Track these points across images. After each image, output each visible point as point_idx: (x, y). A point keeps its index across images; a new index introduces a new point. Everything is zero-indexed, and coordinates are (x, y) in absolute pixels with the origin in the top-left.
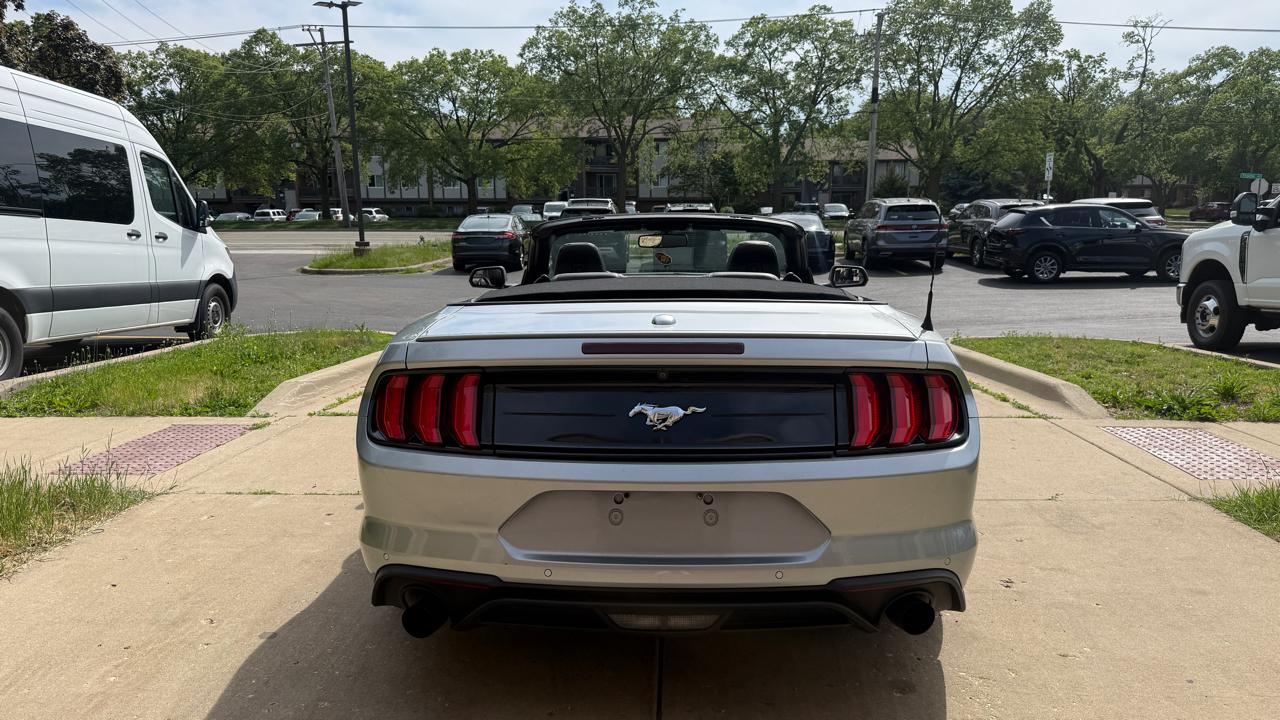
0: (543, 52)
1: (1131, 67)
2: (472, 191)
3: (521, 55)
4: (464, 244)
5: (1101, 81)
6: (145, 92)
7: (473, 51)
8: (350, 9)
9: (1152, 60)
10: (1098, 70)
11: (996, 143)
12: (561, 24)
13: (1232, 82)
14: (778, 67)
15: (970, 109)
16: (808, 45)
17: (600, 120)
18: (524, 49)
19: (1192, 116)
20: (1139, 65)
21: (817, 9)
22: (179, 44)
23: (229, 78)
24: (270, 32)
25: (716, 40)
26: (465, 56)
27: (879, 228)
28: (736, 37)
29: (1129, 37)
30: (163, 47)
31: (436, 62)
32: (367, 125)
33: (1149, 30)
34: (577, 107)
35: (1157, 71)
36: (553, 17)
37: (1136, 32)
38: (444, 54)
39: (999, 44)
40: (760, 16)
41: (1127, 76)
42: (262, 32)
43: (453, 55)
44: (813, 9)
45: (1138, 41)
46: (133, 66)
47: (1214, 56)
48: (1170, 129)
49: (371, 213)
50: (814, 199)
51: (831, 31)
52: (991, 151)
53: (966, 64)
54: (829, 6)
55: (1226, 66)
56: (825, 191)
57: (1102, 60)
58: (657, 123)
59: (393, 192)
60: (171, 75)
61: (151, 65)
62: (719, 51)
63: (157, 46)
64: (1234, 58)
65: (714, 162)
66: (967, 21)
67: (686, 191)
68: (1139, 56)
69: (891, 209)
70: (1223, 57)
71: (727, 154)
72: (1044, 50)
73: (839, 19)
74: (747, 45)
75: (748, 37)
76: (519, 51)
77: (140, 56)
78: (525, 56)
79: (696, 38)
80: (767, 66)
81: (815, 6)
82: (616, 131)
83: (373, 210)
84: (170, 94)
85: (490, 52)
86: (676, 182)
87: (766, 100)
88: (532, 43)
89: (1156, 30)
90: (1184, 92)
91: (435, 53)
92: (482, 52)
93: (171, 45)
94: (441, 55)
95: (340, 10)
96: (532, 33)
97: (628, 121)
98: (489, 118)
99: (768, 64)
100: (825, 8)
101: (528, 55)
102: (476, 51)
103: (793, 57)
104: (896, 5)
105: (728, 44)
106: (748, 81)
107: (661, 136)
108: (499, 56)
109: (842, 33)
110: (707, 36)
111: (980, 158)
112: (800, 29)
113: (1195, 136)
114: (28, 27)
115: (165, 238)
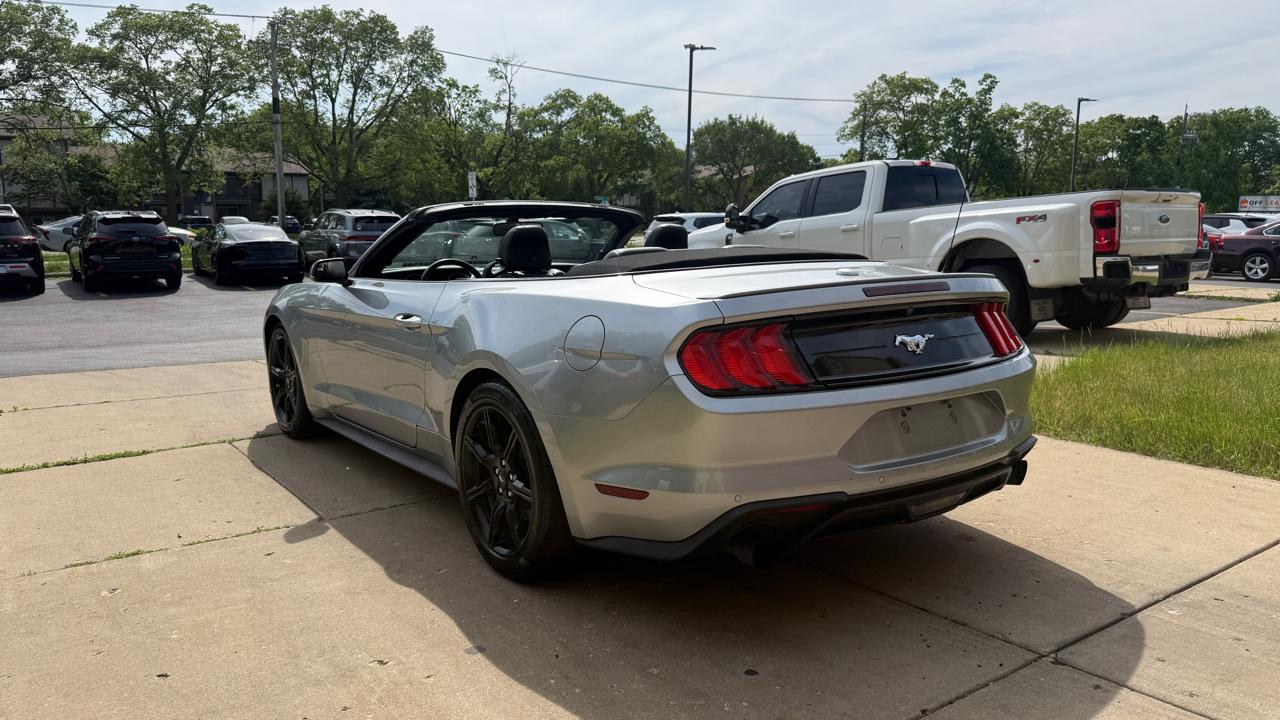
1: (499, 100)
5: (477, 110)
9: (514, 96)
10: (474, 100)
11: (398, 162)
13: (577, 120)
14: (157, 65)
15: (368, 127)
16: (188, 45)
19: (552, 146)
20: (505, 98)
21: (196, 8)
25: (74, 27)
27: (350, 238)
28: (101, 26)
29: (493, 72)
33: (509, 67)
35: (519, 105)
37: (499, 69)
39: (387, 67)
40: (128, 6)
41: (497, 108)
44: (192, 7)
45: (501, 77)
47: (561, 96)
48: (537, 157)
50: (196, 212)
51: (216, 33)
52: (393, 169)
53: (358, 81)
54: (209, 6)
55: (572, 106)
56: (208, 204)
57: (477, 91)
62: (80, 39)
64: (576, 100)
65: (68, 167)
66: (357, 40)
68: (504, 91)
69: (358, 220)
70: (567, 98)
71: (84, 158)
72: (431, 77)
73: (223, 21)
74: (115, 37)
75: (116, 28)
79: (46, 21)
80: (143, 64)
81: (194, 5)
87: (144, 99)
89: (515, 68)
90: (543, 125)
99: (143, 62)
100: (205, 7)
103: (173, 57)
104: (283, 15)
105: (91, 33)
106: (117, 78)
109: (228, 36)
110: (61, 21)
111: (385, 175)
112: (182, 27)
113: (558, 164)
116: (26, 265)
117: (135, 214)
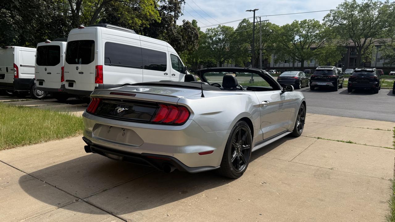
0: (331, 18)
2: (302, 64)
3: (324, 20)
4: (281, 80)
6: (214, 38)
7: (308, 20)
8: (256, 11)
12: (340, 8)
17: (352, 40)
18: (325, 18)
22: (224, 25)
23: (235, 34)
24: (247, 19)
26: (305, 22)
30: (220, 26)
31: (295, 24)
32: (271, 45)
34: (342, 36)
36: (338, 6)
38: (298, 21)
42: (245, 19)
43: (301, 22)
46: (212, 32)
49: (273, 71)
58: (377, 40)
59: (276, 65)
60: (221, 34)
61: (216, 31)
63: (218, 26)
67: (391, 64)
76: (323, 19)
77: (214, 29)
78: (325, 20)
82: (358, 43)
83: (274, 71)
84: (219, 39)
85: (313, 20)
86: (387, 61)
88: (328, 16)
91: (295, 21)
92: (311, 20)
93: (222, 26)
94: (297, 22)
95: (253, 12)
96: (329, 12)
97: (362, 40)
98: (312, 41)
101: (326, 19)
102: (309, 20)
107: (378, 44)
108: (317, 21)
114: (191, 23)
115: (175, 75)
116: (331, 83)
117: (363, 69)
